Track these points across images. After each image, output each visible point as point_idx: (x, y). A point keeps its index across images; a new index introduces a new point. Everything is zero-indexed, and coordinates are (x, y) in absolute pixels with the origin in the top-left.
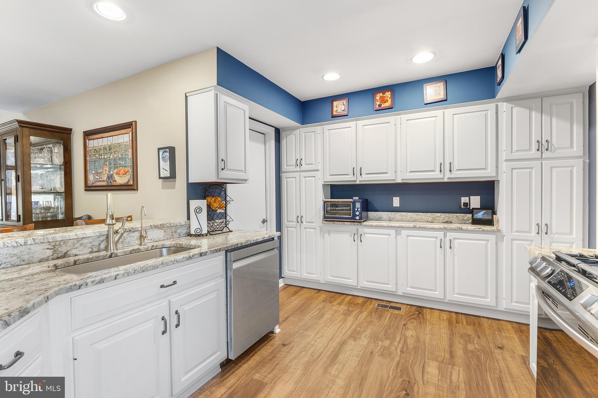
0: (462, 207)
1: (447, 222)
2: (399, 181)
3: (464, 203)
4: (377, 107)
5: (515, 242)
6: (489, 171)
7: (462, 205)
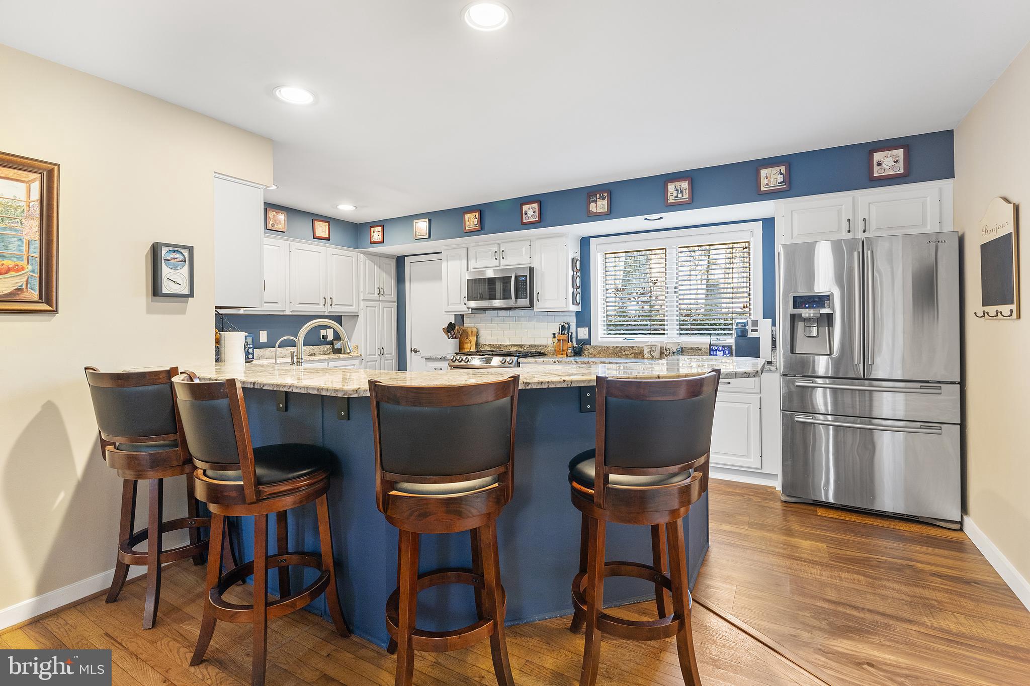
0: (322, 339)
1: (312, 355)
2: (288, 313)
3: (323, 336)
4: (270, 226)
5: (369, 363)
6: (354, 307)
7: (321, 337)
